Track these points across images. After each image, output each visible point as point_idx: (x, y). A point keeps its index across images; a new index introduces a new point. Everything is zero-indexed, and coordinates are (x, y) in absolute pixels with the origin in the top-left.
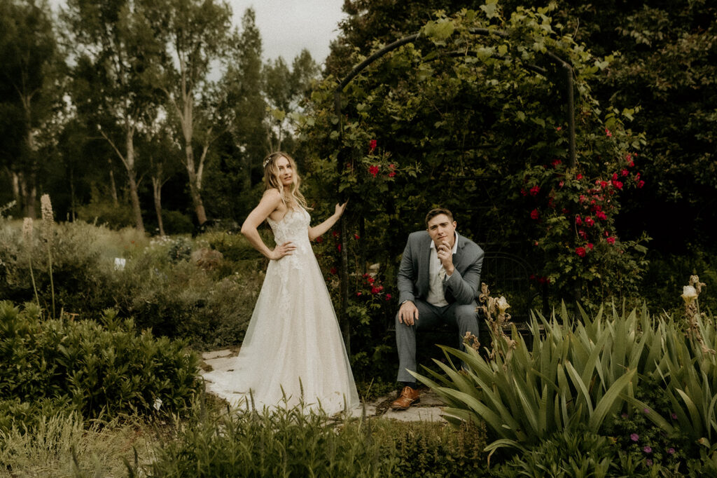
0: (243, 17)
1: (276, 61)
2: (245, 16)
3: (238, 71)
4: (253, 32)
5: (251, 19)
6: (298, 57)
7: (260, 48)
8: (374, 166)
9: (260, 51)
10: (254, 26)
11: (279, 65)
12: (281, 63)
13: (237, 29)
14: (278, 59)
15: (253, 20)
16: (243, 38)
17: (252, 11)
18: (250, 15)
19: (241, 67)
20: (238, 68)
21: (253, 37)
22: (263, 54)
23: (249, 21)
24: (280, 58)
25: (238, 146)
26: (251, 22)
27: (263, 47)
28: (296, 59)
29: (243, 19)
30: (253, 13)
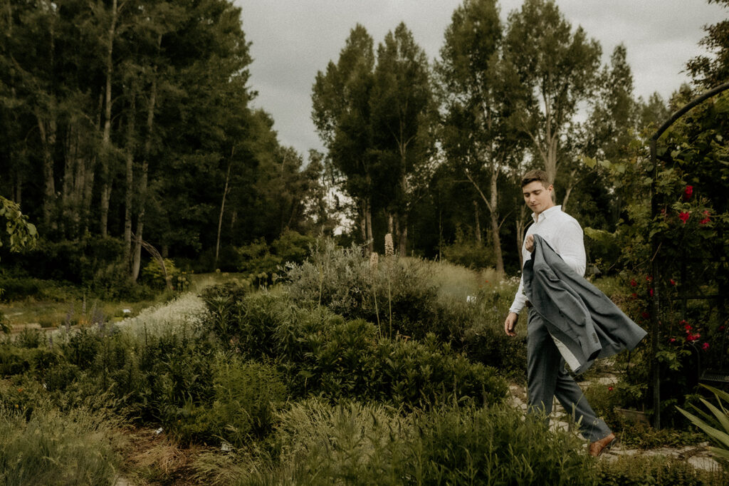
0: (613, 55)
1: (651, 97)
2: (615, 54)
3: (606, 111)
4: (624, 70)
5: (621, 57)
6: (676, 92)
7: (630, 85)
8: (685, 212)
9: (630, 89)
10: (624, 63)
11: (654, 102)
12: (656, 100)
13: (606, 67)
14: (653, 95)
15: (624, 58)
16: (612, 77)
17: (622, 48)
18: (620, 52)
19: (609, 107)
20: (606, 108)
21: (622, 76)
22: (634, 92)
23: (619, 58)
24: (655, 94)
25: (606, 188)
26: (622, 60)
27: (634, 84)
28: (673, 95)
29: (612, 57)
30: (624, 50)
